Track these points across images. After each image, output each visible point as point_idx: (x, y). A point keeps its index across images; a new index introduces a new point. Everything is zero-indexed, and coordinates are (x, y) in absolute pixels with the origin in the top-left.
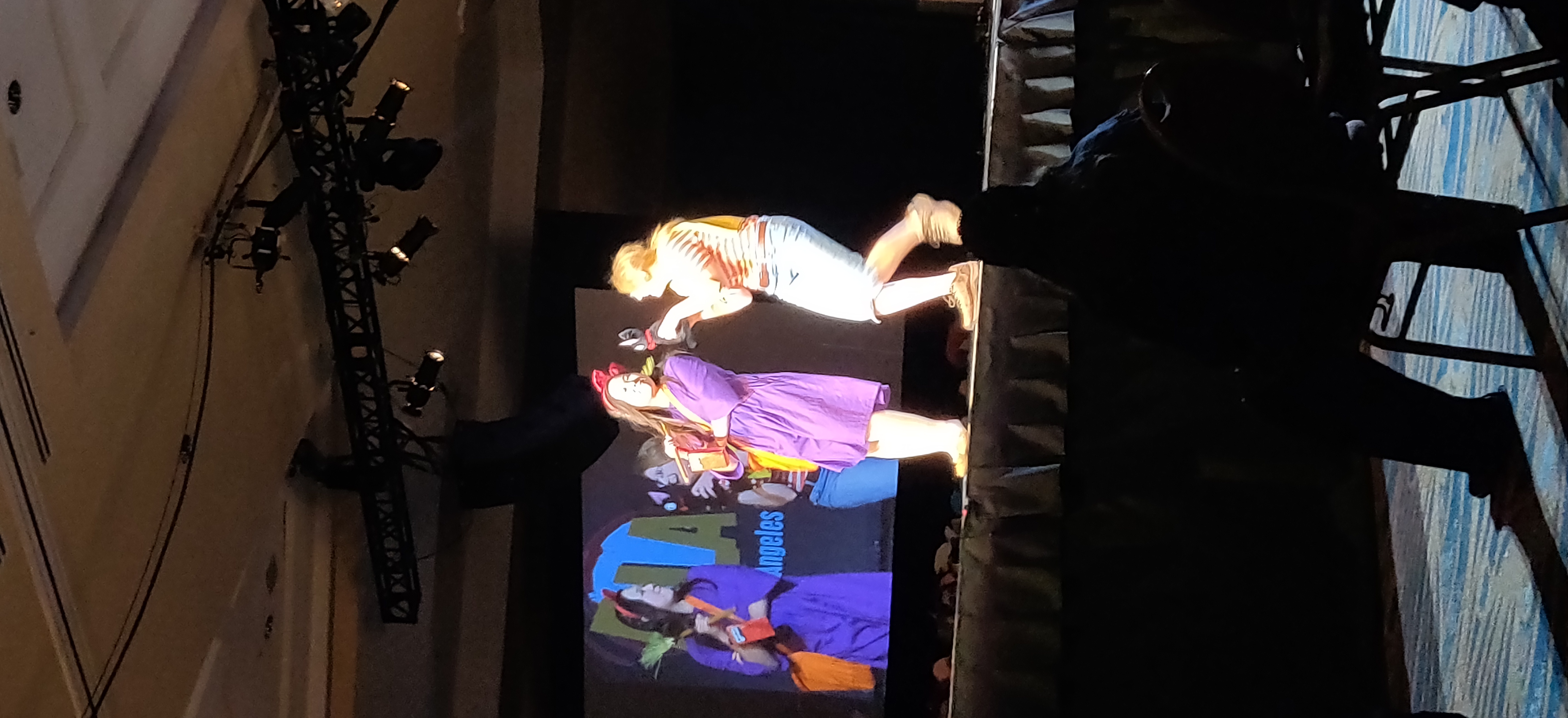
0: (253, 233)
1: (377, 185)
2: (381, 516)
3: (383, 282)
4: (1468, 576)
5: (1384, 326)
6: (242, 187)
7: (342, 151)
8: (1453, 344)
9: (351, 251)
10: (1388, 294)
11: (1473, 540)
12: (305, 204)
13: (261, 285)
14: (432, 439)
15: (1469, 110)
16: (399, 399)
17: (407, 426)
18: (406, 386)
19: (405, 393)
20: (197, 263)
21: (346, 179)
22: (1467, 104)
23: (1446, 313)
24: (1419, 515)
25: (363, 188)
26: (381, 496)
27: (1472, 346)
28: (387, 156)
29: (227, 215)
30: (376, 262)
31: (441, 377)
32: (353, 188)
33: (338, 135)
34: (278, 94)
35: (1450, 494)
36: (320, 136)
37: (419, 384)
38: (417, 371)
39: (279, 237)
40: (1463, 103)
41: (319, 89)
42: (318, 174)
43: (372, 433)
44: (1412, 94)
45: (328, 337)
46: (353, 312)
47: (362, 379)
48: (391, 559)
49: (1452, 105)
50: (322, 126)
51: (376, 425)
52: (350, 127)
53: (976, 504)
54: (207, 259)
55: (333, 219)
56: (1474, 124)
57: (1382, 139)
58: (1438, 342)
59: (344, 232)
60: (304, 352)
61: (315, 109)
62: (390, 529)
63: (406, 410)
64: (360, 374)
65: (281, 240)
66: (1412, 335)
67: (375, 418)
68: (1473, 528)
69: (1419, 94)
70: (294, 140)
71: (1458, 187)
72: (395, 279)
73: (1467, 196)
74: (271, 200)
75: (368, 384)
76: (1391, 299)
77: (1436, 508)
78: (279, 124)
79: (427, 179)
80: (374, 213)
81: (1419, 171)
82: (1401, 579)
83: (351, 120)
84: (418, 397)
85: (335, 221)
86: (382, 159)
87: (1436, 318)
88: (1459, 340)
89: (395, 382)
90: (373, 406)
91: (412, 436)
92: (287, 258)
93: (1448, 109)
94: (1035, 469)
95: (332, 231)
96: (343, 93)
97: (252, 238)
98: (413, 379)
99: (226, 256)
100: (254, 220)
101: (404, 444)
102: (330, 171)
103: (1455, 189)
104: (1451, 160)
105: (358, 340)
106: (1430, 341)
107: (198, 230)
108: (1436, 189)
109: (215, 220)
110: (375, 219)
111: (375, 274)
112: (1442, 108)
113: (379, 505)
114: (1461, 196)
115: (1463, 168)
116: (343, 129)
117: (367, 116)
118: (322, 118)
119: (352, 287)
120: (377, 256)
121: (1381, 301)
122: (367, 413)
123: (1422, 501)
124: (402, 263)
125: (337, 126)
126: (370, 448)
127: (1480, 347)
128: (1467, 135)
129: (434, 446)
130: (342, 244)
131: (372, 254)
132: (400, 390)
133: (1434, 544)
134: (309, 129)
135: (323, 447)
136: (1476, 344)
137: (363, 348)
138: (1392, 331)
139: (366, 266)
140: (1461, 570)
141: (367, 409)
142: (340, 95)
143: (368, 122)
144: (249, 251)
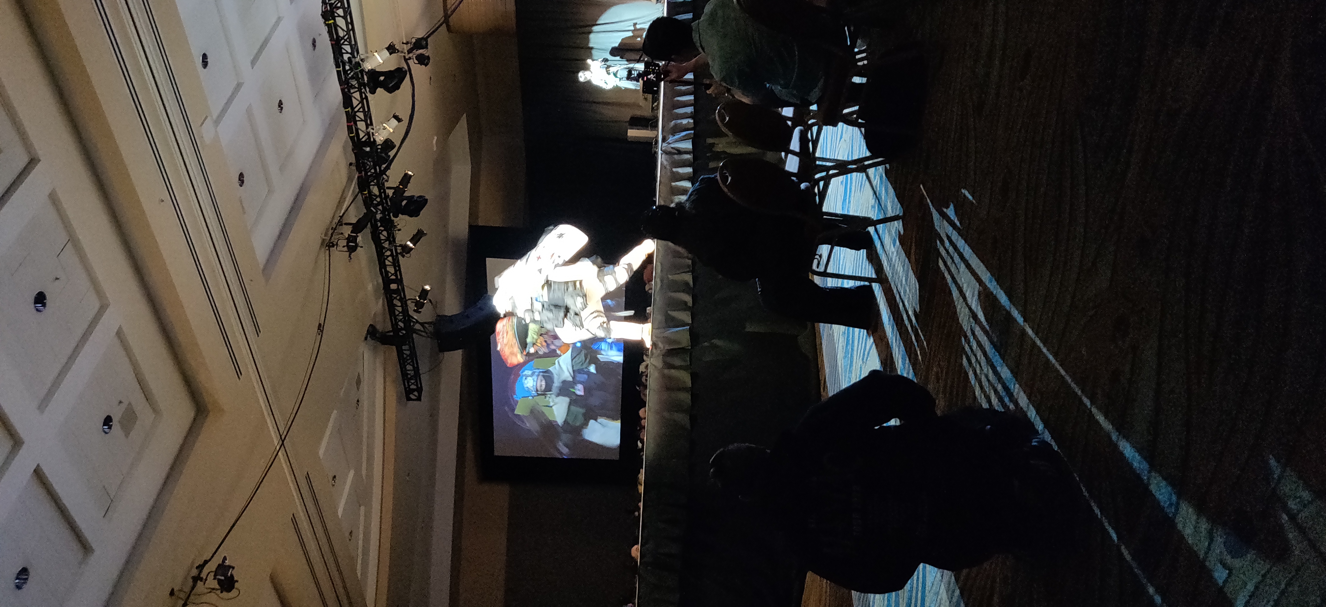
0: (347, 236)
1: (400, 215)
2: (405, 356)
3: (403, 256)
4: (854, 367)
5: (818, 268)
6: (341, 217)
7: (384, 201)
8: (846, 274)
9: (389, 244)
10: (819, 254)
11: (855, 353)
12: (369, 224)
13: (351, 259)
14: (426, 323)
15: (851, 179)
16: (411, 306)
17: (415, 317)
18: (415, 301)
19: (414, 304)
20: (323, 250)
21: (387, 213)
22: (851, 176)
23: (843, 261)
24: (834, 344)
25: (394, 217)
26: (404, 347)
27: (854, 275)
28: (404, 203)
29: (335, 229)
30: (400, 248)
31: (429, 296)
32: (389, 216)
33: (383, 194)
34: (356, 177)
35: (846, 335)
36: (375, 195)
37: (420, 300)
38: (419, 294)
39: (358, 239)
40: (849, 175)
41: (374, 175)
42: (374, 211)
43: (400, 321)
44: (828, 172)
45: (380, 280)
46: (391, 270)
47: (395, 298)
48: (410, 374)
49: (845, 176)
50: (375, 190)
51: (401, 317)
52: (387, 191)
53: (655, 343)
54: (327, 248)
55: (380, 230)
56: (854, 184)
57: (816, 190)
58: (840, 273)
59: (387, 236)
60: (370, 287)
61: (372, 183)
62: (409, 361)
63: (415, 311)
64: (395, 296)
65: (359, 239)
66: (829, 271)
67: (400, 314)
68: (855, 348)
69: (831, 172)
70: (364, 196)
71: (848, 210)
72: (408, 255)
73: (851, 213)
74: (355, 222)
75: (399, 300)
76: (820, 256)
77: (840, 341)
78: (357, 190)
79: (421, 213)
80: (399, 227)
81: (832, 204)
82: (827, 370)
83: (389, 188)
84: (419, 305)
85: (382, 231)
86: (402, 205)
87: (839, 264)
88: (848, 272)
89: (409, 299)
90: (400, 309)
91: (417, 322)
92: (362, 247)
93: (843, 178)
94: (679, 329)
95: (381, 236)
96: (384, 176)
97: (347, 239)
98: (417, 298)
99: (335, 246)
100: (347, 231)
101: (414, 325)
102: (380, 210)
103: (846, 211)
104: (844, 200)
105: (393, 281)
106: (837, 273)
107: (323, 236)
108: (839, 211)
109: (331, 232)
110: (399, 230)
111: (400, 253)
112: (841, 178)
113: (405, 352)
114: (849, 214)
115: (849, 202)
116: (385, 192)
117: (395, 186)
118: (376, 186)
119: (390, 258)
120: (400, 246)
121: (817, 257)
122: (398, 313)
123: (835, 338)
124: (411, 249)
125: (382, 191)
126: (399, 327)
127: (857, 275)
128: (850, 189)
129: (426, 325)
130: (386, 240)
131: (398, 245)
132: (412, 302)
133: (840, 355)
134: (370, 192)
135: (379, 327)
136: (856, 274)
137: (396, 285)
138: (821, 269)
139: (396, 250)
140: (851, 365)
141: (398, 311)
142: (383, 178)
143: (396, 189)
144: (345, 245)
